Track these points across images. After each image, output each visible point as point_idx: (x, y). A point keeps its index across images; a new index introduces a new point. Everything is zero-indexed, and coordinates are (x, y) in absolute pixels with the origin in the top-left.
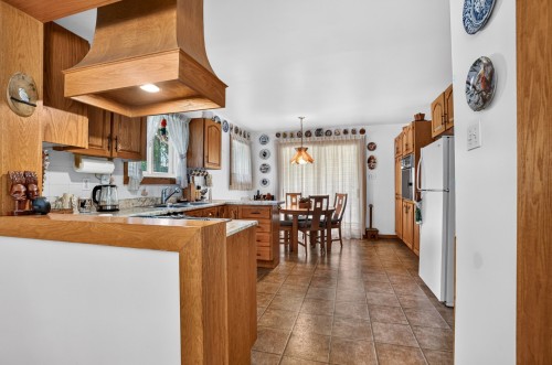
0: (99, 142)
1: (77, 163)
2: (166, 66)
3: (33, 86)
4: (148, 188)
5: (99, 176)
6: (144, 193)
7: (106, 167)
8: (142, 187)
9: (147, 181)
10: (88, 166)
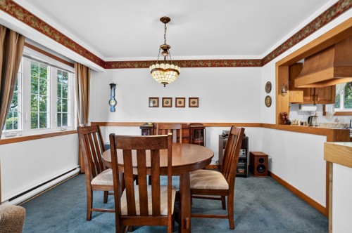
0: (308, 98)
1: (300, 108)
2: (329, 73)
3: (286, 87)
4: (339, 118)
5: (310, 112)
6: (336, 120)
7: (312, 108)
8: (335, 117)
9: (337, 114)
10: (305, 108)
